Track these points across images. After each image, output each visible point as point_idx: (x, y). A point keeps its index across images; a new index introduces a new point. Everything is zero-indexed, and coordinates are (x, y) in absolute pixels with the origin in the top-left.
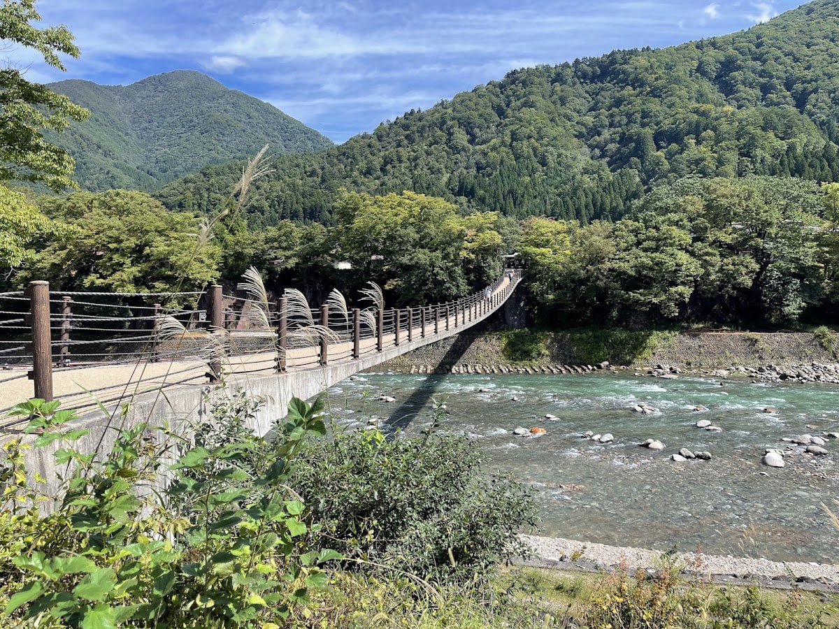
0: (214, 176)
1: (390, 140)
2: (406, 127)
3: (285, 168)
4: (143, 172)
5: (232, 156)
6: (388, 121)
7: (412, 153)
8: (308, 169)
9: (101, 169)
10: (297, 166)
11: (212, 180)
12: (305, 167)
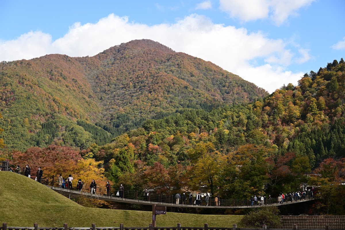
0: (153, 129)
1: (313, 90)
2: (327, 77)
3: (215, 118)
4: (100, 128)
5: (174, 110)
6: (312, 72)
7: (332, 101)
8: (236, 119)
9: (67, 127)
10: (226, 117)
11: (152, 133)
12: (233, 118)
